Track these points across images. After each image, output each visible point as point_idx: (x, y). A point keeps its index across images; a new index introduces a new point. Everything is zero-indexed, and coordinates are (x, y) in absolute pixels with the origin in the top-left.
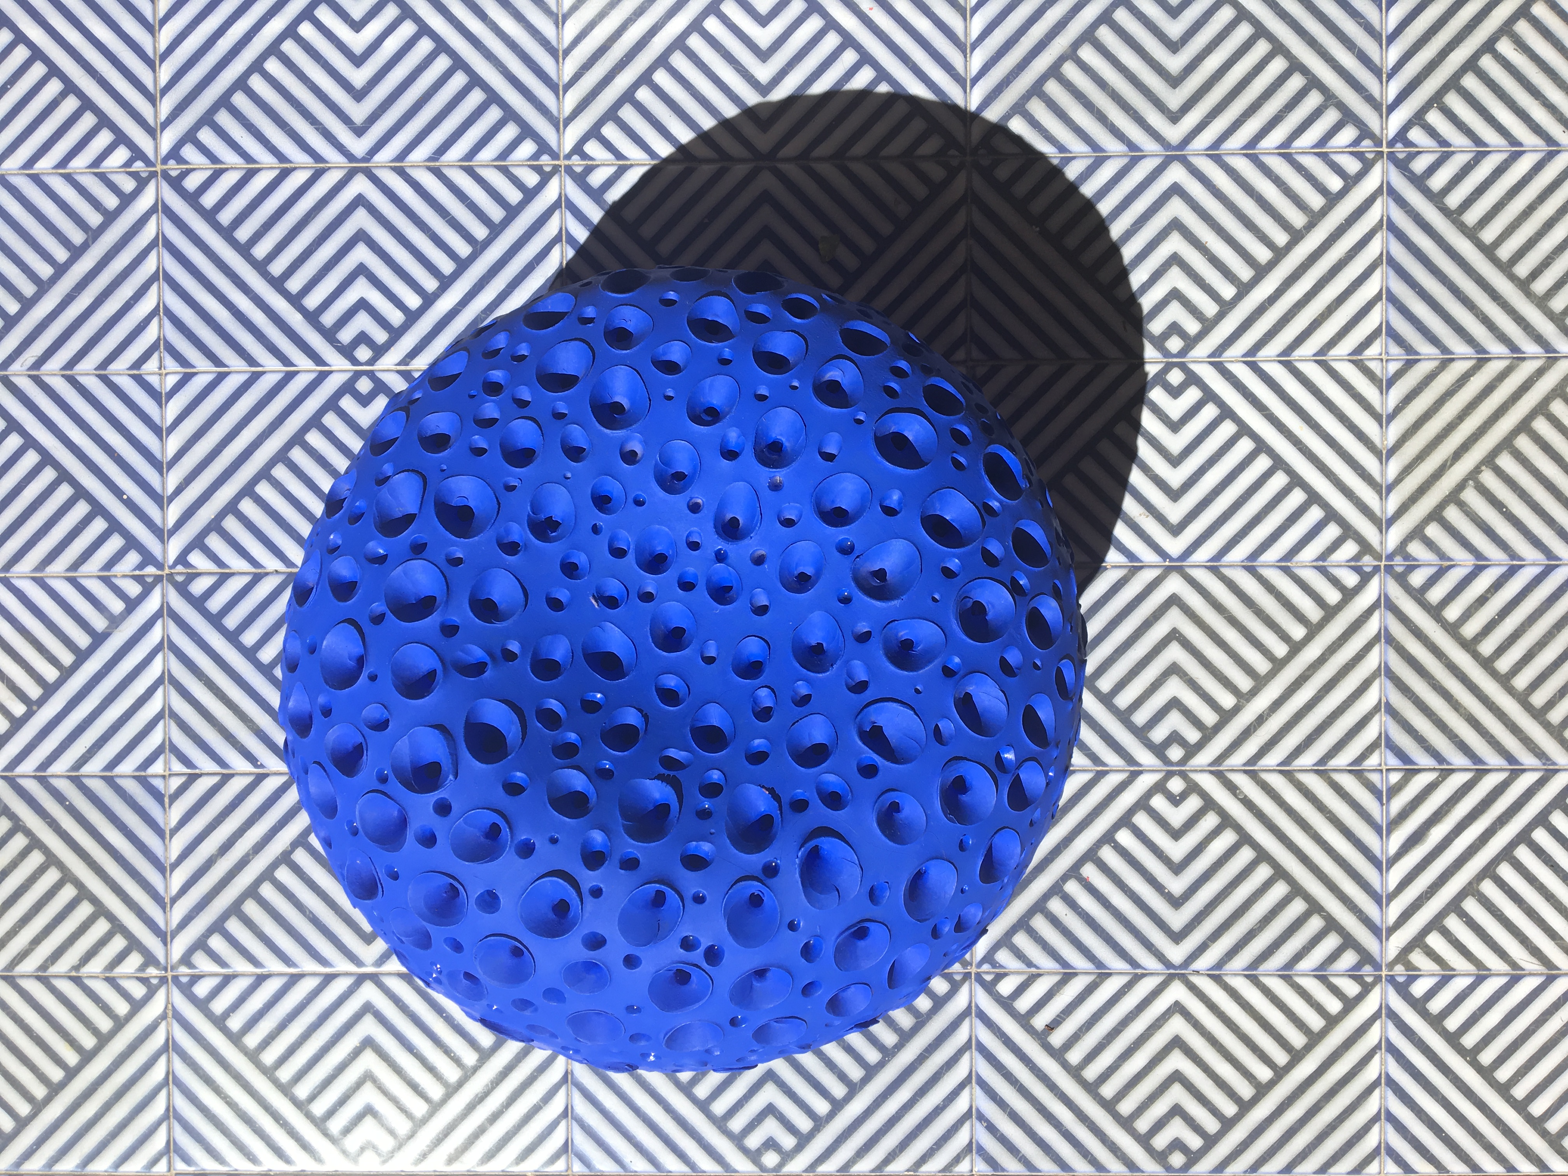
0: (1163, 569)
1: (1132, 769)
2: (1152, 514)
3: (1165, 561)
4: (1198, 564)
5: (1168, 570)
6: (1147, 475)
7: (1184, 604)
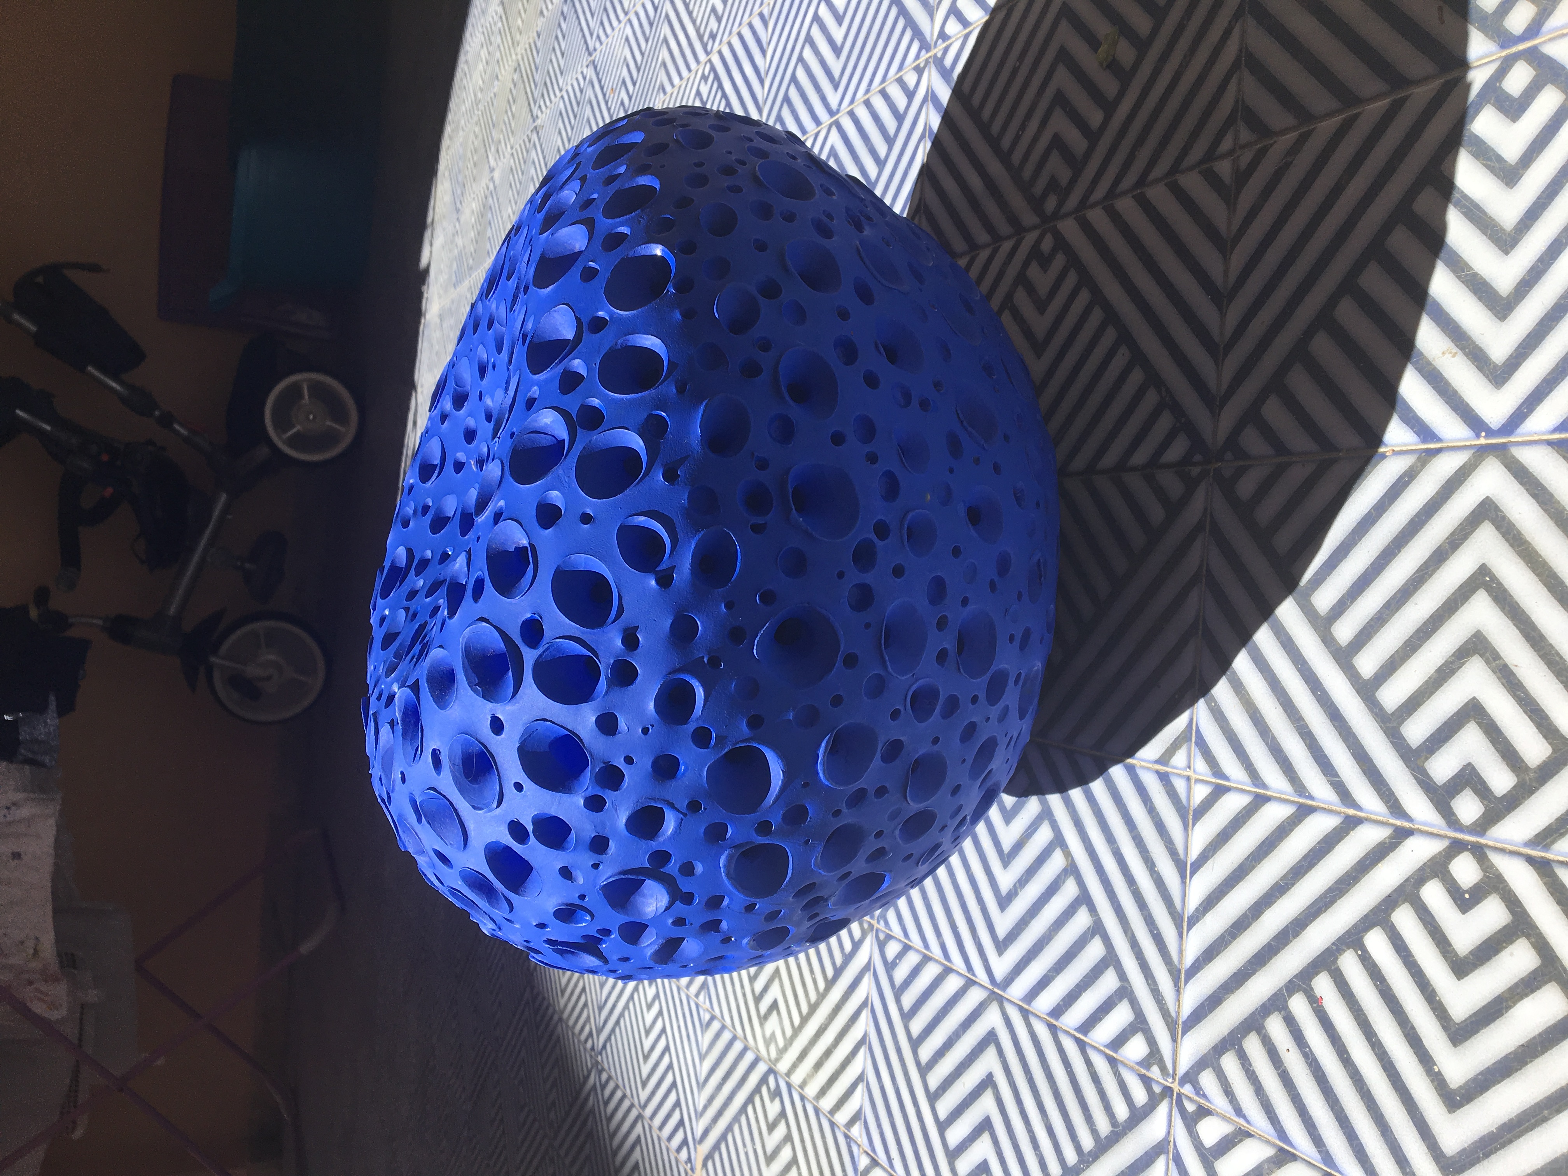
0: (1472, 451)
1: (1398, 823)
2: (1462, 349)
3: (1478, 436)
4: (1536, 438)
5: (1481, 453)
6: (1459, 277)
7: (1504, 517)
